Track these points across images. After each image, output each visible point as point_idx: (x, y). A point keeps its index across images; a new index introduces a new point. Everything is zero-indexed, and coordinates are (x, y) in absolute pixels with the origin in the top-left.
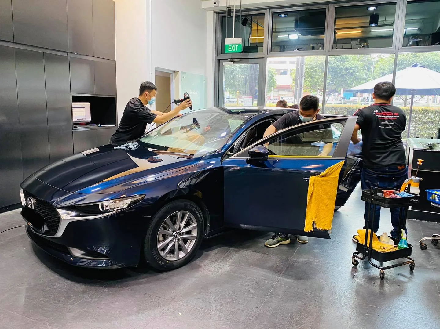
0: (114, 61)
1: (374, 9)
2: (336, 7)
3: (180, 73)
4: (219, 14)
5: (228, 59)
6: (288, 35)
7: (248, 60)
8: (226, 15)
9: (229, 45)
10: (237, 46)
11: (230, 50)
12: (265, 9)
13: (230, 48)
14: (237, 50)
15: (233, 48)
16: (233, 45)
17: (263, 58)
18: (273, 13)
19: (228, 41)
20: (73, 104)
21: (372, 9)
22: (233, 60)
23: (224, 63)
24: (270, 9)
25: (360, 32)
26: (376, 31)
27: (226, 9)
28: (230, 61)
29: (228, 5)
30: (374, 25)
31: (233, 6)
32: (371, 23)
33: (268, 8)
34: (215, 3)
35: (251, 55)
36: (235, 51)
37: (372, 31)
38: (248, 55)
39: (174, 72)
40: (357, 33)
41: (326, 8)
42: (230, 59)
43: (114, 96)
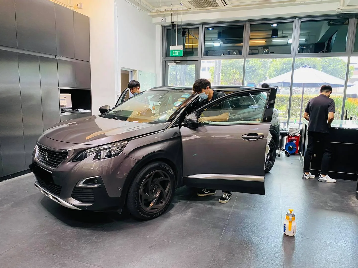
0: (89, 62)
1: (276, 26)
2: (251, 24)
3: (138, 71)
4: (164, 27)
5: (172, 61)
6: (213, 43)
7: (187, 62)
8: (171, 28)
9: (173, 51)
10: (179, 51)
11: (174, 55)
12: (199, 24)
13: (174, 53)
14: (179, 54)
15: (176, 53)
16: (176, 51)
17: (198, 60)
18: (205, 27)
19: (172, 48)
20: (60, 95)
21: (275, 25)
22: (175, 62)
23: (169, 64)
24: (203, 24)
25: (265, 41)
26: (276, 41)
27: (171, 24)
28: (173, 62)
29: (172, 21)
30: (274, 37)
31: (176, 22)
32: (273, 35)
33: (201, 24)
34: (163, 19)
35: (189, 58)
36: (178, 55)
37: (273, 41)
38: (187, 58)
39: (134, 70)
40: (262, 42)
41: (244, 25)
42: (173, 61)
43: (89, 88)
